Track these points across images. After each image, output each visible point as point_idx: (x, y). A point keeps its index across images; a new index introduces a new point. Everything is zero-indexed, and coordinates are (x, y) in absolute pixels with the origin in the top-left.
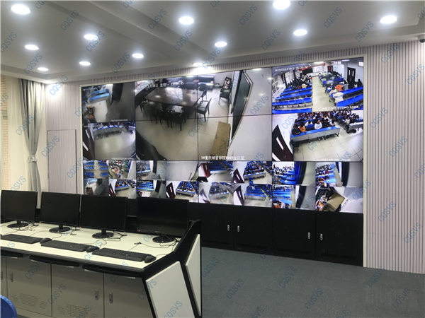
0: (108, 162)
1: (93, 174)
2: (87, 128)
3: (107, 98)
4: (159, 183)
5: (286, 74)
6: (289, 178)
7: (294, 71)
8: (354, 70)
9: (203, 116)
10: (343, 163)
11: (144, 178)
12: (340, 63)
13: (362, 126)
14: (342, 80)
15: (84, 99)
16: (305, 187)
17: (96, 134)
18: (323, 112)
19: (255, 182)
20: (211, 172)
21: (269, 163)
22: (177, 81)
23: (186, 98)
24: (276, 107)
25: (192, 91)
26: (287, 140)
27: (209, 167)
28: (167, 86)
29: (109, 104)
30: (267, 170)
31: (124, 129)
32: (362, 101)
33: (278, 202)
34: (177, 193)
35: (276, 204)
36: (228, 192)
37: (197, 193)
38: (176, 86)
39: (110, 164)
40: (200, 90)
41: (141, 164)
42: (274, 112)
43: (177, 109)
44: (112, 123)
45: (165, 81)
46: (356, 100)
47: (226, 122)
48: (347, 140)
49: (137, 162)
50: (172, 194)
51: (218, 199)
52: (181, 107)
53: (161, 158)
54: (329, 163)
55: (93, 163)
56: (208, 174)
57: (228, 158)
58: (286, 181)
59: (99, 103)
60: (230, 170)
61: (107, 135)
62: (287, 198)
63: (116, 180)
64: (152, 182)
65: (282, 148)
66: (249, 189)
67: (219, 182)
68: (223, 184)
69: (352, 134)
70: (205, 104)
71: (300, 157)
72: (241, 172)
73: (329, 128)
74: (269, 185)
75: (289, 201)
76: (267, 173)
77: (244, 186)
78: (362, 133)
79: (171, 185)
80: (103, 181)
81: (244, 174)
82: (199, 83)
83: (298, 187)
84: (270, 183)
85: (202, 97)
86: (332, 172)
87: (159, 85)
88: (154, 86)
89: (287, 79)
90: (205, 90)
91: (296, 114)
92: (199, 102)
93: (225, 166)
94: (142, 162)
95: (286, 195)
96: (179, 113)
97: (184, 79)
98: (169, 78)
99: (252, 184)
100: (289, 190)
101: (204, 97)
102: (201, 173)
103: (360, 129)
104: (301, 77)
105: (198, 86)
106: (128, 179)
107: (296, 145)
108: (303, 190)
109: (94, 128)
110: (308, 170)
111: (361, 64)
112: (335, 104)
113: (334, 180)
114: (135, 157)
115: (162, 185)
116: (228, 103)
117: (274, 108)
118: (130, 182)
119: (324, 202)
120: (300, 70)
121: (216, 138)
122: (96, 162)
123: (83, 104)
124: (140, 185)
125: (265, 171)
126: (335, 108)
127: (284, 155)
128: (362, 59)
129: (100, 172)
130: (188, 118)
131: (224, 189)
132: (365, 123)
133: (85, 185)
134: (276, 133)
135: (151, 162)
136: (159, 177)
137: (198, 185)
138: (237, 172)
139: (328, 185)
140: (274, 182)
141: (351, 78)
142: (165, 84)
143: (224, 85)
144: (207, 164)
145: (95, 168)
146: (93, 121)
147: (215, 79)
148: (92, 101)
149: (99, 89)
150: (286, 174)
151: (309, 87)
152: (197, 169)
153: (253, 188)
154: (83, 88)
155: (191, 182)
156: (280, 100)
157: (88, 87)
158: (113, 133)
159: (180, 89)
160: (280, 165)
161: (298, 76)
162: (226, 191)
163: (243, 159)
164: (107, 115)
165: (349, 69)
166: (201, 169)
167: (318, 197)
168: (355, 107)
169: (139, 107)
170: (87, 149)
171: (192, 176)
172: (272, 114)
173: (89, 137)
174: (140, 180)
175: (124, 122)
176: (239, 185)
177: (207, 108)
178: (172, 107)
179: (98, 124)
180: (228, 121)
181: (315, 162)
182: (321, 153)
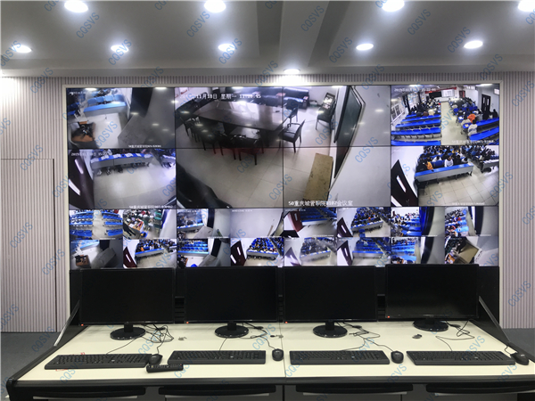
0: (121, 213)
1: (90, 233)
2: (78, 157)
3: (120, 110)
4: (217, 243)
5: (409, 96)
6: (412, 228)
7: (419, 93)
8: (489, 98)
9: (291, 144)
10: (476, 207)
11: (191, 236)
12: (473, 88)
13: (497, 164)
14: (476, 108)
15: (72, 109)
16: (432, 238)
17: (96, 167)
18: (453, 146)
19: (368, 235)
20: (304, 224)
21: (388, 209)
22: (251, 92)
23: (265, 118)
24: (396, 136)
25: (274, 109)
26: (410, 179)
27: (300, 217)
28: (232, 99)
29: (125, 119)
30: (385, 219)
31: (154, 159)
32: (497, 135)
33: (399, 259)
34: (248, 256)
35: (395, 262)
36: (329, 250)
37: (282, 254)
38: (248, 100)
39: (125, 216)
40: (288, 108)
41: (186, 214)
42: (393, 143)
43: (251, 133)
44: (128, 150)
45: (228, 90)
46: (491, 133)
47: (326, 154)
48: (481, 180)
49: (179, 211)
50: (241, 259)
51: (314, 260)
52: (256, 131)
53: (223, 205)
54: (458, 208)
55: (91, 215)
56: (299, 226)
57: (330, 204)
58: (409, 232)
59: (103, 116)
60: (332, 220)
61: (119, 169)
62: (410, 253)
63: (137, 241)
64: (206, 241)
65: (404, 189)
66: (358, 244)
67: (315, 236)
68: (321, 239)
69: (486, 174)
70: (294, 129)
71: (425, 201)
72: (348, 222)
74: (387, 238)
75: (412, 257)
76: (385, 223)
77: (353, 242)
78: (498, 172)
79: (239, 244)
80: (111, 246)
81: (352, 225)
82: (286, 99)
83: (423, 239)
84: (388, 235)
85: (290, 117)
86: (464, 218)
87: (219, 96)
88: (210, 96)
89: (410, 104)
90: (294, 108)
91: (422, 147)
92: (285, 125)
93: (324, 215)
94: (189, 211)
95: (408, 250)
96: (254, 140)
97: (264, 91)
99: (363, 238)
100: (412, 244)
101: (294, 118)
102: (288, 225)
103: (496, 168)
104: (427, 102)
105: (283, 102)
106: (161, 238)
107: (421, 185)
108: (429, 242)
109: (92, 157)
110: (437, 217)
111: (497, 92)
112: (468, 137)
113: (466, 228)
114: (174, 205)
115: (223, 245)
117: (393, 138)
118: (164, 243)
119: (455, 256)
120: (426, 92)
121: (312, 176)
122: (97, 213)
123: (70, 117)
124: (183, 246)
125: (382, 220)
126: (468, 142)
127: (407, 199)
128: (498, 86)
129: (105, 229)
130: (268, 146)
131: (324, 246)
132: (501, 160)
133: (73, 248)
134: (397, 170)
135: (205, 213)
136: (218, 233)
137: (283, 243)
138: (342, 222)
139: (459, 234)
140: (393, 234)
141: (486, 107)
142: (229, 96)
143: (324, 104)
144: (297, 212)
145: (94, 223)
146: (92, 145)
147: (310, 94)
148: (88, 114)
149: (104, 94)
150: (409, 223)
151: (437, 114)
152: (282, 220)
153: (366, 243)
154: (68, 90)
155: (272, 239)
156: (401, 128)
158: (132, 166)
159: (256, 105)
160: (401, 211)
161: (424, 100)
162: (326, 249)
163: (350, 204)
164: (120, 137)
165: (483, 96)
166: (288, 221)
167: (447, 250)
168: (490, 142)
169: (183, 126)
170: (78, 192)
171: (274, 229)
172: (392, 145)
173: (82, 172)
174: (184, 239)
175: (153, 148)
176: (345, 240)
177: (298, 133)
178: (241, 130)
179: (102, 151)
180: (329, 153)
181: (444, 207)
182: (451, 196)
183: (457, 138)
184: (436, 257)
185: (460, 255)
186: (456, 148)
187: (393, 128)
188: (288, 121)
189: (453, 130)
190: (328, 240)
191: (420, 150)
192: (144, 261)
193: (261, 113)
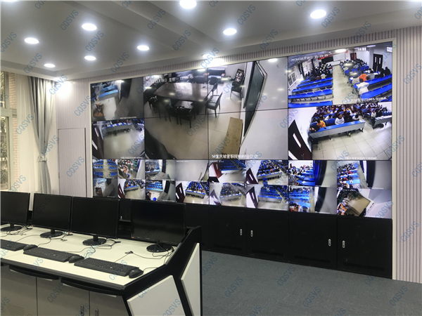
0: (117, 161)
1: (102, 174)
2: (96, 126)
3: (116, 95)
4: (168, 183)
5: (303, 64)
6: (307, 179)
7: (312, 60)
8: (381, 56)
9: (213, 111)
10: (368, 162)
12: (364, 49)
13: (390, 120)
14: (367, 68)
15: (93, 96)
16: (325, 189)
17: (105, 132)
18: (345, 105)
19: (270, 183)
20: (222, 172)
21: (285, 162)
22: (187, 75)
23: (196, 93)
24: (292, 100)
25: (202, 85)
26: (305, 137)
27: (221, 166)
28: (176, 81)
29: (118, 101)
30: (283, 170)
31: (133, 126)
32: (390, 92)
33: (295, 205)
34: (186, 194)
35: (293, 207)
36: (240, 193)
37: (208, 194)
38: (185, 81)
39: (119, 163)
40: (211, 84)
41: (150, 163)
42: (290, 106)
43: (187, 105)
44: (120, 121)
45: (174, 75)
46: (384, 90)
47: (238, 118)
48: (373, 136)
50: (182, 196)
51: (230, 200)
52: (190, 103)
53: (171, 157)
54: (350, 162)
55: (103, 162)
56: (219, 174)
57: (241, 157)
58: (304, 182)
59: (107, 100)
60: (242, 170)
61: (115, 133)
62: (306, 200)
63: (125, 180)
64: (161, 182)
65: (300, 145)
66: (263, 190)
67: (230, 182)
68: (235, 184)
69: (378, 130)
70: (215, 99)
71: (319, 155)
72: (255, 171)
73: (352, 123)
74: (285, 187)
75: (307, 203)
76: (283, 174)
77: (258, 188)
78: (391, 128)
79: (181, 185)
80: (112, 181)
81: (258, 174)
82: (210, 77)
83: (317, 189)
84: (287, 184)
85: (213, 91)
86: (356, 172)
87: (168, 80)
88: (163, 81)
89: (305, 69)
90: (215, 83)
92: (209, 97)
93: (236, 165)
94: (151, 161)
95: (304, 198)
96: (189, 109)
97: (194, 73)
98: (178, 71)
99: (266, 185)
100: (306, 192)
101: (215, 92)
102: (212, 173)
103: (388, 124)
104: (320, 67)
105: (208, 79)
106: (137, 179)
107: (315, 141)
108: (323, 192)
109: (103, 126)
110: (329, 170)
111: (389, 49)
112: (359, 96)
113: (358, 181)
114: (143, 156)
115: (171, 185)
116: (241, 97)
117: (290, 101)
118: (139, 182)
119: (347, 206)
120: (319, 59)
121: (228, 135)
122: (105, 161)
123: (92, 102)
124: (149, 185)
125: (281, 171)
126: (359, 100)
127: (302, 153)
128: (390, 44)
129: (109, 171)
130: (198, 114)
131: (237, 190)
132: (394, 116)
133: (94, 185)
134: (293, 129)
135: (160, 161)
136: (168, 177)
137: (208, 186)
138: (250, 172)
139: (351, 186)
140: (290, 183)
141: (377, 65)
142: (174, 79)
143: (236, 78)
144: (218, 163)
145: (104, 168)
146: (102, 119)
147: (226, 72)
148: (101, 99)
149: (108, 86)
150: (304, 175)
151: (330, 75)
152: (208, 169)
153: (268, 189)
154: (92, 85)
155: (201, 183)
156: (297, 92)
157: (97, 84)
158: (122, 131)
159: (190, 84)
160: (297, 164)
161: (317, 65)
162: (238, 193)
164: (116, 113)
165: (375, 55)
166: (212, 169)
167: (339, 200)
168: (382, 99)
169: (148, 103)
170: (96, 148)
171: (203, 176)
172: (289, 108)
173: (98, 135)
174: (149, 180)
175: (132, 119)
176: (252, 186)
177: (218, 103)
178: (181, 103)
179: (107, 122)
180: (240, 117)
181: (336, 161)
184: (329, 207)
185: (352, 205)
187: (290, 93)
188: (211, 94)
189: (344, 90)
190: (239, 185)
191: (314, 110)
192: (128, 193)
193: (193, 89)
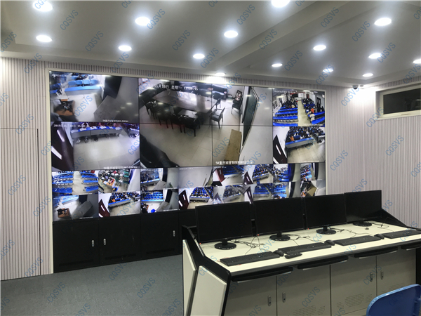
0: (96, 173)
1: (71, 190)
2: (60, 129)
3: (95, 92)
4: (170, 193)
6: (284, 177)
7: (287, 94)
8: (320, 99)
11: (151, 189)
12: (313, 93)
13: (324, 138)
14: (314, 105)
16: (294, 183)
19: (262, 182)
20: (225, 176)
21: (272, 166)
22: (191, 86)
23: (201, 105)
24: (275, 120)
25: (206, 98)
27: (224, 171)
28: (179, 90)
29: (100, 100)
30: (270, 172)
31: (123, 131)
32: (324, 121)
33: (278, 196)
34: (190, 200)
35: (276, 198)
36: (240, 193)
37: (212, 197)
38: (190, 91)
40: (215, 98)
41: (147, 172)
42: (274, 124)
43: (191, 114)
45: (177, 83)
47: (237, 130)
48: (318, 147)
49: (142, 170)
50: (186, 203)
52: (195, 113)
53: (173, 165)
54: (307, 164)
55: (71, 175)
56: (222, 178)
57: (240, 163)
58: (283, 179)
59: (82, 96)
60: (241, 174)
61: (95, 138)
62: (284, 192)
63: (110, 195)
64: (161, 191)
65: (280, 153)
66: (256, 188)
68: (235, 186)
69: (320, 144)
70: (219, 112)
71: (291, 161)
72: (251, 174)
74: (271, 184)
75: (284, 194)
76: (270, 174)
77: (253, 187)
79: (184, 193)
80: (89, 199)
81: (253, 176)
82: (214, 92)
83: (290, 183)
84: (272, 182)
85: (216, 105)
86: (310, 170)
87: (170, 87)
88: (164, 86)
89: (282, 100)
90: (219, 98)
91: (288, 128)
92: (213, 110)
93: (237, 170)
94: (149, 170)
95: (282, 191)
96: (193, 119)
97: (200, 86)
98: (183, 81)
99: (259, 184)
100: (284, 186)
101: (218, 106)
102: (216, 178)
103: (324, 140)
104: (291, 100)
105: (212, 94)
107: (289, 150)
108: (293, 185)
110: (296, 170)
111: (323, 96)
112: (311, 122)
113: (311, 176)
114: (138, 165)
115: (174, 194)
116: (240, 113)
118: (131, 195)
120: (290, 94)
121: (229, 144)
124: (145, 196)
126: (311, 125)
127: (282, 159)
128: (324, 93)
129: (83, 186)
130: (203, 124)
131: (237, 191)
132: (326, 136)
134: (276, 141)
135: (161, 171)
136: (170, 185)
137: (212, 190)
138: (247, 175)
139: (308, 180)
140: (274, 181)
142: (177, 87)
143: (236, 97)
144: (221, 169)
145: (74, 182)
146: (72, 118)
147: (228, 90)
148: (68, 93)
149: (82, 79)
150: (283, 174)
151: (296, 107)
152: (212, 175)
153: (260, 187)
155: (206, 188)
156: (278, 115)
157: (61, 73)
158: (105, 136)
159: (195, 95)
160: (280, 167)
161: (289, 98)
162: (238, 193)
164: (95, 113)
165: (317, 98)
166: (215, 174)
168: (321, 125)
169: (145, 107)
170: (60, 156)
171: (207, 181)
172: (273, 126)
173: (63, 140)
174: (146, 191)
175: (122, 123)
176: (248, 186)
177: (221, 116)
178: (185, 112)
180: (239, 129)
181: (300, 164)
182: (304, 157)
183: (306, 123)
184: (297, 194)
185: (308, 192)
186: (305, 128)
187: (274, 115)
188: (215, 107)
189: (303, 117)
190: (239, 187)
191: (287, 129)
192: (115, 209)
193: (198, 100)
